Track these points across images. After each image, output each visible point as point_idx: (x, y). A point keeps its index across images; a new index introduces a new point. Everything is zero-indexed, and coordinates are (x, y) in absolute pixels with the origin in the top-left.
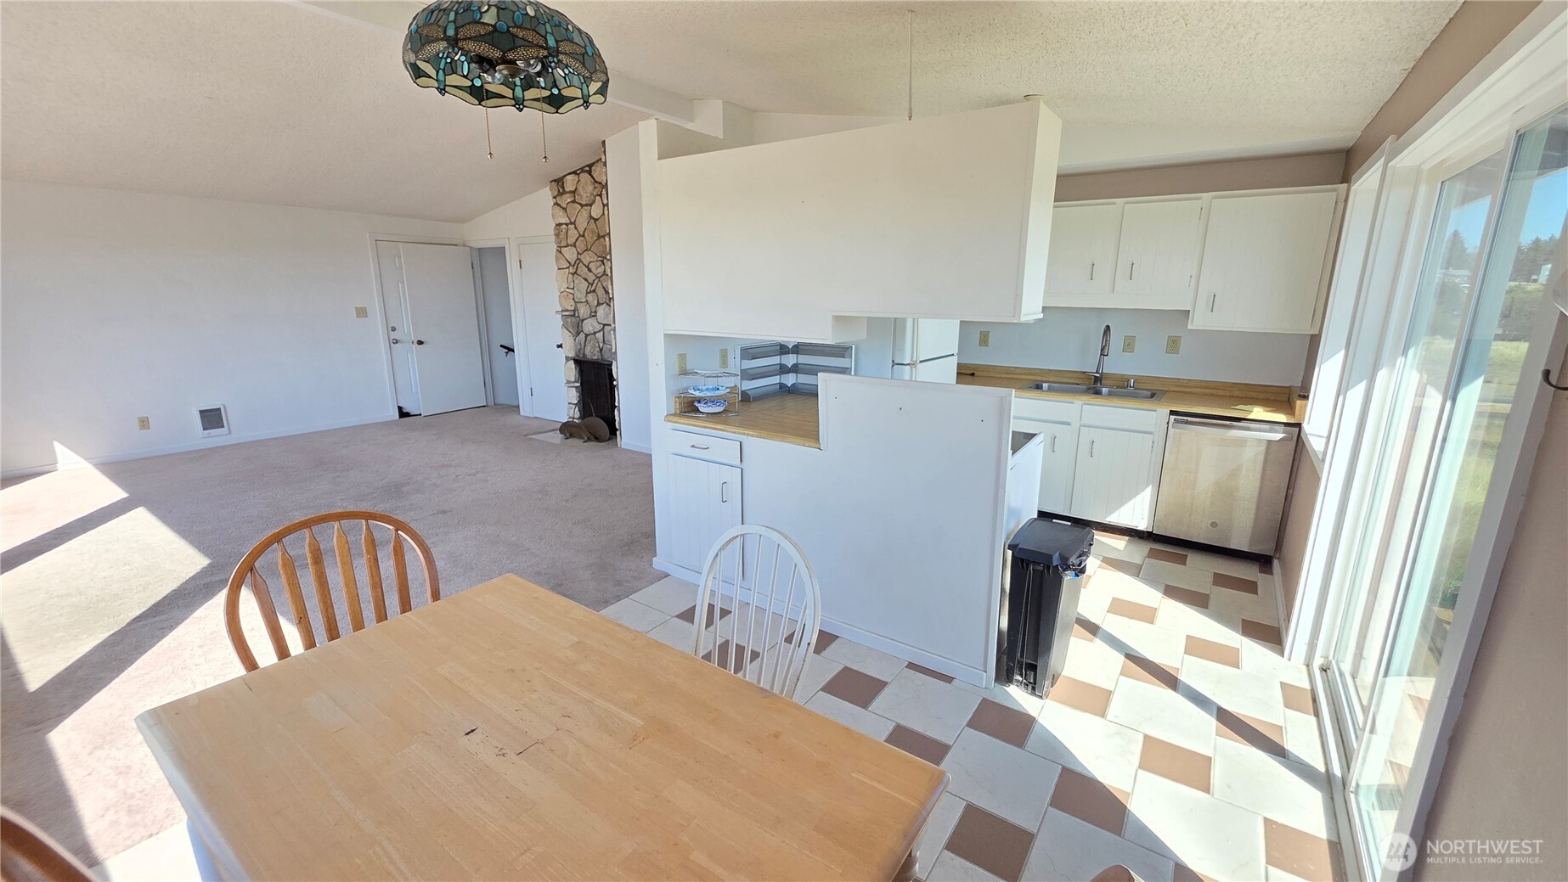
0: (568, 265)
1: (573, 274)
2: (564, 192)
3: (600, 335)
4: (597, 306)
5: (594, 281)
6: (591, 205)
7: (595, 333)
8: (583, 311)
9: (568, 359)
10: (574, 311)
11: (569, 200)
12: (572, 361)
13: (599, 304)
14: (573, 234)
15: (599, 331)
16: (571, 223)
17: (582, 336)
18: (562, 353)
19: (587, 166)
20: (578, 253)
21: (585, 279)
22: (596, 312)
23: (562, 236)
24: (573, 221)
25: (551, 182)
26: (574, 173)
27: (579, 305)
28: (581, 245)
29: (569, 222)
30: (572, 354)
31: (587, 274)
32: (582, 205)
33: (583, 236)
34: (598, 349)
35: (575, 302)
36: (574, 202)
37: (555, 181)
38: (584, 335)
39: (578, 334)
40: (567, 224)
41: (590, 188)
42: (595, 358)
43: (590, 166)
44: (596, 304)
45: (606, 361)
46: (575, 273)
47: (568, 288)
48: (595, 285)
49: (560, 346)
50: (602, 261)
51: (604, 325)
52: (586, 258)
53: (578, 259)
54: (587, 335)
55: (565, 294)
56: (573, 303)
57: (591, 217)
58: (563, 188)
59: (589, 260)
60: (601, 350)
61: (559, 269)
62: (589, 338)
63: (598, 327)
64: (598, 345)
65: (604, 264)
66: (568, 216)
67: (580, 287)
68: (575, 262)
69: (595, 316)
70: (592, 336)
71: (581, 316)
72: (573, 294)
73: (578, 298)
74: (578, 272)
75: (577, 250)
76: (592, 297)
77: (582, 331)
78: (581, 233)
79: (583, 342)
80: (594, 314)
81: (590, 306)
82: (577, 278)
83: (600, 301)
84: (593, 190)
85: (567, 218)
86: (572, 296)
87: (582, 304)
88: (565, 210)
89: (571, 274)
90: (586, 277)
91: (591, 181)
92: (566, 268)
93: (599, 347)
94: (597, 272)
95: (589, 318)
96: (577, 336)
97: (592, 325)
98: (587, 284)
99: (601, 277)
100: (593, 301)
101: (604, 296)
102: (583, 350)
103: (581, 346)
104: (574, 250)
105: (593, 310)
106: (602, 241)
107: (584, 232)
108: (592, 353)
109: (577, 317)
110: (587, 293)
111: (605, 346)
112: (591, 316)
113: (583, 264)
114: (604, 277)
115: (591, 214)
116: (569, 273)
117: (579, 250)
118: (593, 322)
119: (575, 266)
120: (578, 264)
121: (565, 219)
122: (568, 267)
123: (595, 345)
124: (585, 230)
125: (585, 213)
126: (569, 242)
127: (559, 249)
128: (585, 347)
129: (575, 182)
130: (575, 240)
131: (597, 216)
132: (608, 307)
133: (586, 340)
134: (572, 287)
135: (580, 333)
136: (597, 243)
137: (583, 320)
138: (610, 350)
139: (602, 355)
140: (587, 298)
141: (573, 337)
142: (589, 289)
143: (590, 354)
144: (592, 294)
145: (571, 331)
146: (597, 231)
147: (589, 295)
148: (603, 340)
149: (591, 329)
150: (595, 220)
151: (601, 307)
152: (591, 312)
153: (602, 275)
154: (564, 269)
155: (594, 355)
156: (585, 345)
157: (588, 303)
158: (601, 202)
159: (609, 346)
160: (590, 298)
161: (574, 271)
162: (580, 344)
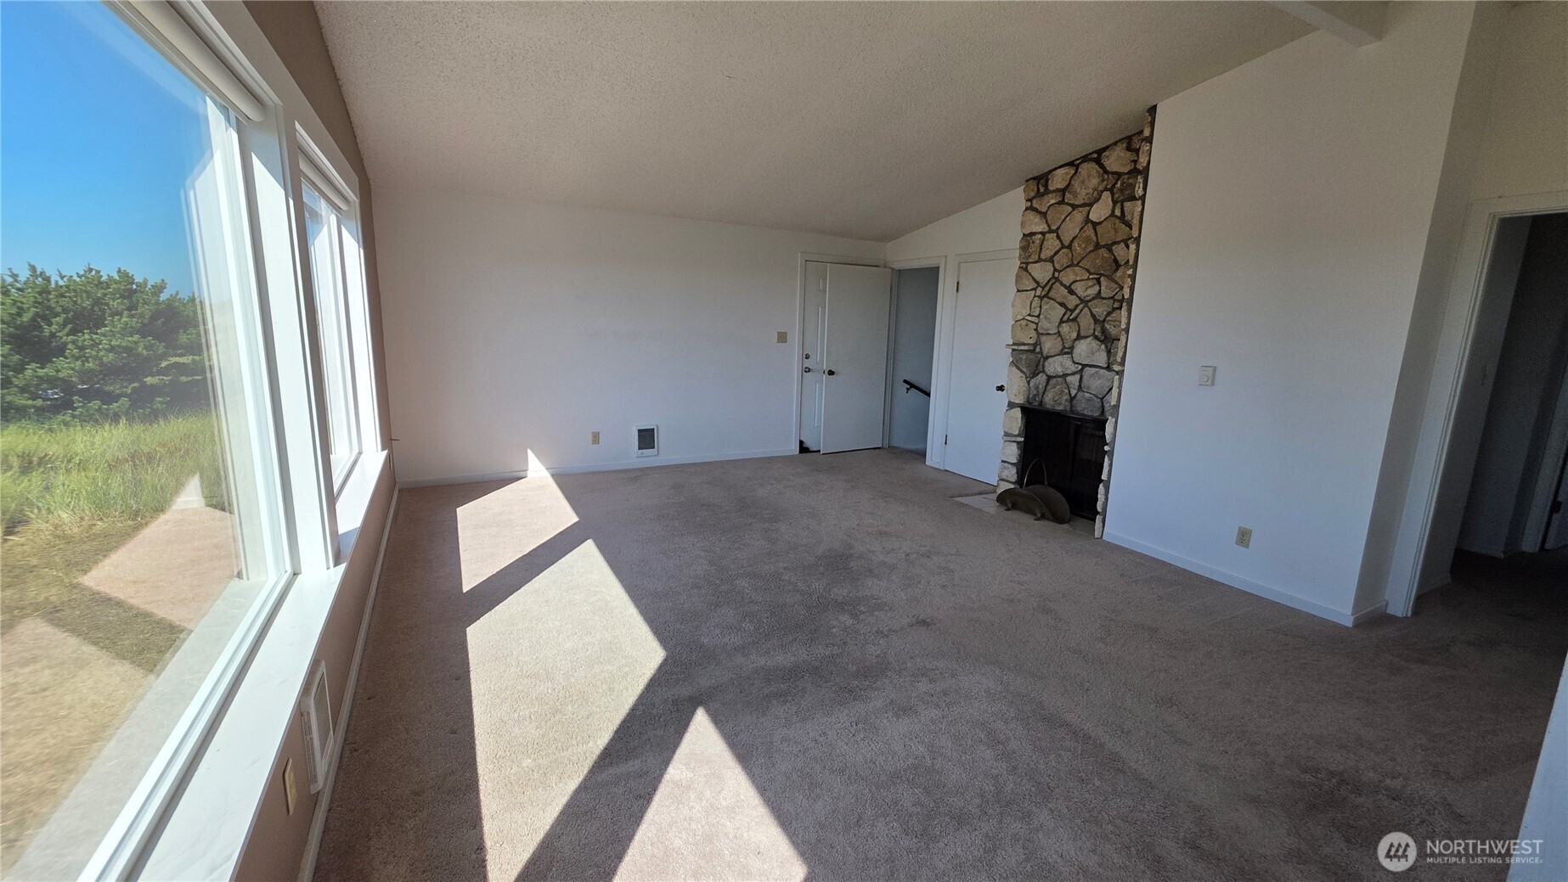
0: (1035, 285)
1: (1042, 298)
2: (1047, 192)
3: (1074, 380)
4: (1075, 340)
5: (1077, 306)
6: (1091, 205)
7: (1065, 376)
8: (1049, 345)
9: (1011, 405)
10: (1035, 345)
11: (1053, 201)
12: (1019, 409)
13: (1079, 337)
14: (1052, 243)
15: (1074, 374)
16: (1051, 231)
17: (1041, 378)
18: (1003, 399)
19: (1093, 153)
20: (1055, 270)
21: (1062, 305)
22: (1072, 348)
23: (1034, 248)
24: (1054, 228)
25: (1027, 181)
26: (1071, 164)
27: (1043, 339)
28: (1062, 259)
29: (1046, 229)
30: (1020, 400)
31: (1065, 297)
32: (1074, 207)
33: (1069, 247)
34: (1067, 397)
35: (1039, 334)
36: (1062, 202)
37: (1034, 178)
38: (1045, 377)
39: (1035, 375)
40: (1043, 234)
41: (1095, 182)
42: (1060, 408)
43: (1100, 152)
44: (1074, 335)
45: (1077, 414)
46: (1046, 296)
47: (1029, 315)
48: (1077, 312)
49: (1001, 388)
50: (1099, 278)
51: (1084, 366)
52: (1068, 277)
53: (1053, 277)
54: (1049, 378)
55: (1024, 322)
56: (1034, 334)
57: (1087, 220)
58: (1046, 186)
59: (1072, 278)
60: (1072, 399)
61: (1018, 291)
62: (1053, 382)
63: (1073, 368)
64: (1069, 391)
65: (1099, 283)
66: (1047, 222)
67: (1050, 314)
68: (1049, 281)
69: (1071, 353)
70: (1059, 379)
71: (1045, 352)
72: (1037, 324)
73: (1045, 329)
74: (1051, 294)
75: (1053, 266)
76: (1068, 327)
77: (1043, 371)
78: (1067, 244)
79: (1040, 386)
80: (1068, 350)
81: (1062, 340)
82: (1047, 303)
83: (1083, 333)
84: (1099, 184)
85: (1045, 226)
86: (1034, 326)
87: (1050, 337)
88: (1044, 215)
89: (1039, 297)
90: (1064, 301)
91: (1097, 171)
92: (1031, 290)
93: (1070, 394)
94: (1085, 294)
95: (1058, 355)
96: (1032, 378)
97: (1061, 365)
98: (1063, 310)
99: (1090, 301)
100: (1069, 333)
101: (1092, 326)
102: (1040, 396)
103: (1038, 391)
104: (1049, 266)
105: (1067, 346)
106: (1103, 252)
107: (1072, 241)
108: (1056, 401)
109: (1038, 353)
110: (1062, 322)
111: (1080, 394)
112: (1062, 353)
113: (1062, 284)
114: (1096, 301)
115: (1090, 217)
116: (1035, 296)
117: (1057, 266)
118: (1065, 360)
119: (1048, 288)
120: (1053, 284)
121: (1042, 227)
122: (1035, 289)
123: (1063, 391)
124: (1074, 238)
125: (1078, 216)
126: (1043, 256)
127: (1024, 266)
128: (1044, 393)
129: (1069, 177)
130: (1052, 254)
131: (1100, 218)
132: (1097, 342)
133: (1047, 383)
134: (1037, 313)
135: (1038, 374)
136: (1092, 254)
137: (1047, 358)
138: (1089, 400)
139: (1072, 406)
140: (1060, 329)
141: (1027, 378)
142: (1066, 318)
143: (1052, 403)
144: (1070, 324)
145: (1024, 370)
146: (1095, 239)
147: (1064, 325)
148: (1080, 386)
149: (1060, 370)
150: (1095, 225)
151: (1082, 341)
152: (1064, 348)
153: (1093, 299)
154: (1027, 291)
155: (1060, 404)
156: (1045, 390)
157: (1060, 335)
158: (1110, 199)
159: (1087, 395)
160: (1065, 328)
161: (1044, 293)
162: (1037, 388)
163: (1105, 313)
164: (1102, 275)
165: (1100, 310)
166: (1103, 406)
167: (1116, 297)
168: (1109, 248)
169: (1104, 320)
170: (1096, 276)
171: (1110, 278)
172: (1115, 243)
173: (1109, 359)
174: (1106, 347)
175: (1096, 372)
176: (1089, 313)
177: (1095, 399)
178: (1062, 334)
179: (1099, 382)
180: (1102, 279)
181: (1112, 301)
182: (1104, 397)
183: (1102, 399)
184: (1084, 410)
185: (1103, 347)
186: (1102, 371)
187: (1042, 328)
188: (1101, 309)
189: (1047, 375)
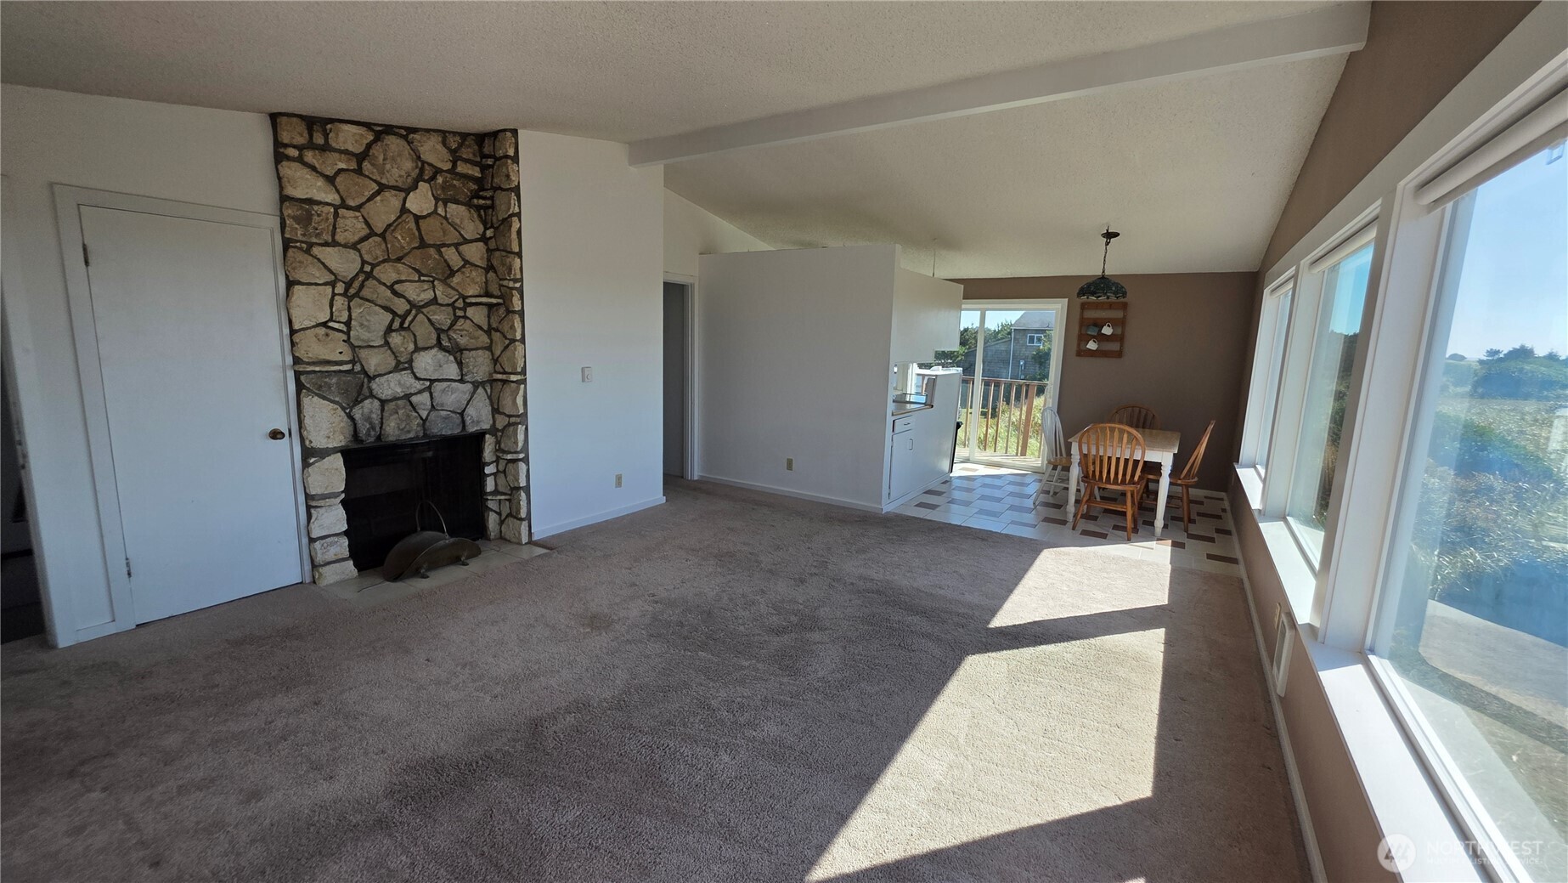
0: (332, 278)
1: (348, 297)
2: (327, 147)
3: (422, 399)
4: (413, 352)
5: (408, 312)
6: (408, 191)
7: (407, 397)
8: (374, 361)
9: (313, 453)
10: (353, 362)
11: (342, 166)
12: (339, 454)
13: (417, 349)
14: (352, 228)
15: (420, 392)
16: (344, 205)
17: (370, 406)
19: (401, 128)
20: (364, 262)
21: (387, 309)
22: (411, 361)
23: (321, 224)
24: (352, 203)
25: (280, 113)
26: (366, 125)
27: (363, 351)
28: (373, 249)
29: (338, 201)
30: (340, 441)
31: (390, 300)
32: (382, 187)
33: (382, 236)
34: (419, 421)
35: (353, 347)
36: (359, 171)
37: (299, 116)
38: (377, 403)
39: (357, 402)
40: (336, 208)
41: (408, 165)
42: (411, 435)
43: (410, 131)
44: (411, 347)
45: (434, 437)
46: (357, 295)
47: (331, 320)
48: (409, 318)
49: (277, 435)
50: (433, 282)
51: (432, 381)
52: (388, 273)
53: (361, 270)
54: (383, 402)
55: (322, 331)
56: (345, 347)
57: (404, 210)
58: (325, 137)
59: (394, 277)
60: (424, 421)
61: (295, 283)
62: (390, 407)
63: (418, 385)
64: (418, 413)
65: (434, 287)
66: (338, 191)
67: (368, 321)
68: (357, 274)
69: (411, 368)
70: (399, 402)
71: (371, 371)
72: (348, 333)
73: (363, 340)
74: (365, 293)
75: (361, 256)
76: (400, 338)
77: (372, 396)
78: (379, 229)
79: (374, 416)
80: (404, 365)
81: (393, 353)
82: (360, 306)
83: (420, 344)
84: (413, 169)
85: (337, 197)
86: (345, 338)
87: (376, 350)
88: (331, 180)
89: (345, 294)
90: (389, 304)
91: (409, 154)
92: (325, 284)
93: (421, 418)
94: (419, 299)
95: (390, 372)
96: (355, 405)
97: (400, 383)
98: (390, 317)
99: (423, 307)
100: (403, 343)
101: (434, 336)
102: (378, 429)
103: (371, 423)
104: (353, 255)
105: (402, 360)
106: (432, 251)
107: (385, 231)
108: (402, 430)
109: (358, 373)
110: (389, 330)
111: (433, 414)
112: (397, 368)
113: (380, 282)
114: (432, 307)
115: (407, 205)
116: (334, 295)
117: (367, 257)
118: (406, 377)
119: (356, 284)
120: (363, 281)
121: (332, 197)
122: (333, 284)
123: (408, 416)
124: (389, 226)
125: (393, 201)
126: (340, 238)
127: (304, 246)
128: (382, 423)
129: (366, 142)
130: (356, 238)
131: (422, 212)
132: (444, 353)
133: (383, 410)
134: (344, 318)
135: (362, 401)
136: (418, 252)
137: (375, 377)
138: (446, 418)
139: (425, 430)
140: (390, 340)
141: (343, 409)
142: (396, 325)
143: (397, 432)
144: (403, 333)
145: (337, 399)
146: (417, 234)
147: (394, 334)
148: (432, 405)
149: (399, 391)
150: (417, 218)
151: (422, 353)
152: (398, 363)
153: (427, 304)
154: (316, 284)
155: (409, 432)
156: (382, 419)
157: (390, 348)
158: (430, 193)
159: (443, 413)
160: (396, 339)
161: (352, 291)
162: (368, 419)
163: (449, 322)
164: (435, 279)
165: (442, 317)
166: (463, 422)
167: (457, 305)
168: (438, 248)
169: (449, 328)
170: (431, 279)
171: (445, 282)
172: (444, 245)
173: (461, 370)
174: (455, 358)
175: (449, 386)
176: (426, 320)
177: (454, 415)
178: (392, 346)
179: (453, 396)
180: (436, 283)
181: (450, 309)
182: (464, 411)
183: (462, 414)
184: (442, 430)
185: (452, 358)
186: (454, 385)
187: (358, 338)
188: (443, 317)
189: (380, 400)
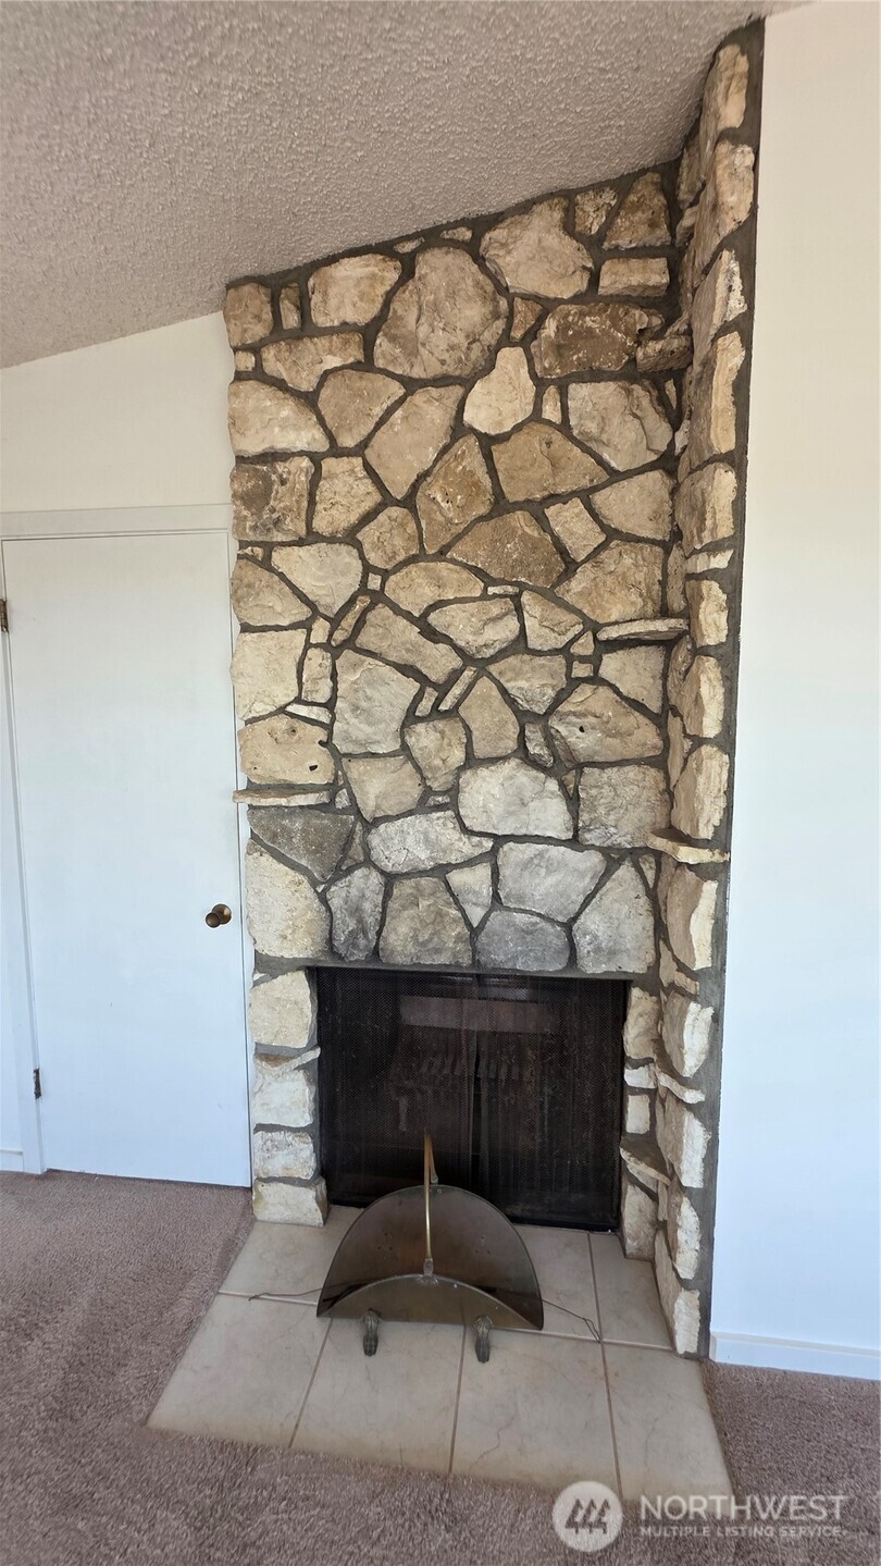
0: (305, 612)
1: (333, 650)
2: (307, 329)
3: (474, 881)
4: (461, 769)
5: (454, 676)
6: (468, 383)
7: (441, 870)
8: (376, 787)
9: (267, 966)
10: (333, 788)
11: (333, 362)
12: (301, 975)
13: (472, 761)
14: (346, 493)
15: (470, 863)
16: (336, 451)
17: (363, 883)
18: (232, 949)
19: (463, 222)
20: (368, 569)
21: (407, 670)
22: (454, 791)
23: (285, 499)
24: (348, 441)
25: (233, 285)
26: (386, 249)
27: (355, 770)
28: (388, 537)
29: (322, 445)
30: (303, 947)
31: (413, 649)
32: (411, 385)
33: (409, 503)
34: (461, 929)
35: (338, 757)
36: (366, 365)
37: (259, 280)
38: (375, 879)
39: (339, 872)
40: (316, 458)
41: (472, 313)
42: (443, 959)
43: (483, 224)
44: (457, 756)
45: (495, 971)
46: (349, 643)
47: (298, 700)
48: (457, 690)
49: (218, 917)
50: (516, 598)
51: (500, 840)
52: (413, 590)
53: (363, 588)
54: (390, 879)
55: (282, 723)
56: (321, 757)
57: (459, 429)
58: (304, 308)
59: (429, 594)
60: (474, 932)
61: (246, 628)
62: (403, 889)
63: (467, 847)
64: (462, 911)
65: (519, 609)
66: (321, 421)
67: (369, 699)
68: (352, 601)
69: (453, 805)
70: (424, 881)
71: (368, 807)
72: (329, 728)
73: (356, 742)
74: (367, 638)
75: (362, 557)
76: (434, 736)
77: (368, 862)
78: (399, 492)
79: (367, 906)
80: (439, 799)
81: (418, 769)
82: (355, 666)
83: (480, 750)
84: (486, 325)
85: (318, 434)
86: (322, 735)
87: (379, 763)
88: (309, 400)
89: (325, 646)
90: (410, 659)
91: (477, 284)
92: (294, 626)
93: (468, 923)
94: (481, 641)
95: (410, 813)
96: (332, 882)
97: (427, 840)
98: (412, 687)
99: (494, 659)
100: (440, 749)
101: (512, 730)
102: (372, 935)
103: (360, 921)
104: (347, 557)
105: (436, 786)
106: (521, 521)
107: (415, 487)
108: (423, 944)
109: (344, 811)
110: (411, 718)
111: (497, 918)
112: (424, 806)
113: (397, 610)
114: (512, 660)
115: (467, 417)
116: (308, 645)
117: (375, 558)
118: (440, 827)
119: (349, 621)
120: (365, 611)
121: (308, 437)
122: (306, 625)
123: (440, 914)
124: (422, 477)
125: (433, 411)
126: (321, 524)
127: (259, 551)
128: (382, 923)
129: (382, 290)
130: (354, 518)
131: (500, 424)
132: (534, 773)
133: (387, 895)
134: (323, 694)
135: (350, 871)
136: (486, 529)
137: (377, 822)
138: (528, 931)
139: (475, 951)
140: (411, 741)
141: (314, 883)
142: (425, 706)
143: (411, 949)
144: (440, 725)
145: (304, 862)
146: (487, 482)
147: (420, 728)
148: (496, 897)
149: (423, 856)
150: (487, 443)
151: (483, 772)
152: (428, 791)
153: (502, 654)
154: (278, 628)
155: (437, 951)
156: (384, 913)
157: (411, 758)
158: (524, 371)
159: (521, 919)
160: (424, 738)
161: (339, 636)
162: (356, 912)
163: (551, 693)
164: (522, 587)
165: (533, 683)
166: (572, 947)
167: (576, 649)
168: (537, 509)
169: (551, 710)
170: (510, 589)
171: (550, 596)
172: (553, 498)
173: (575, 816)
174: (562, 785)
175: (540, 855)
176: (495, 692)
177: (543, 924)
178: (416, 753)
179: (551, 880)
180: (526, 598)
181: (560, 661)
182: (575, 919)
183: (568, 926)
184: (515, 958)
185: (553, 785)
186: (556, 852)
187: (347, 738)
188: (537, 683)
189: (383, 873)
